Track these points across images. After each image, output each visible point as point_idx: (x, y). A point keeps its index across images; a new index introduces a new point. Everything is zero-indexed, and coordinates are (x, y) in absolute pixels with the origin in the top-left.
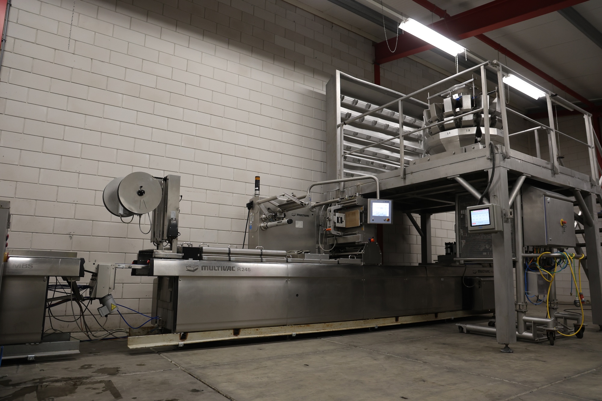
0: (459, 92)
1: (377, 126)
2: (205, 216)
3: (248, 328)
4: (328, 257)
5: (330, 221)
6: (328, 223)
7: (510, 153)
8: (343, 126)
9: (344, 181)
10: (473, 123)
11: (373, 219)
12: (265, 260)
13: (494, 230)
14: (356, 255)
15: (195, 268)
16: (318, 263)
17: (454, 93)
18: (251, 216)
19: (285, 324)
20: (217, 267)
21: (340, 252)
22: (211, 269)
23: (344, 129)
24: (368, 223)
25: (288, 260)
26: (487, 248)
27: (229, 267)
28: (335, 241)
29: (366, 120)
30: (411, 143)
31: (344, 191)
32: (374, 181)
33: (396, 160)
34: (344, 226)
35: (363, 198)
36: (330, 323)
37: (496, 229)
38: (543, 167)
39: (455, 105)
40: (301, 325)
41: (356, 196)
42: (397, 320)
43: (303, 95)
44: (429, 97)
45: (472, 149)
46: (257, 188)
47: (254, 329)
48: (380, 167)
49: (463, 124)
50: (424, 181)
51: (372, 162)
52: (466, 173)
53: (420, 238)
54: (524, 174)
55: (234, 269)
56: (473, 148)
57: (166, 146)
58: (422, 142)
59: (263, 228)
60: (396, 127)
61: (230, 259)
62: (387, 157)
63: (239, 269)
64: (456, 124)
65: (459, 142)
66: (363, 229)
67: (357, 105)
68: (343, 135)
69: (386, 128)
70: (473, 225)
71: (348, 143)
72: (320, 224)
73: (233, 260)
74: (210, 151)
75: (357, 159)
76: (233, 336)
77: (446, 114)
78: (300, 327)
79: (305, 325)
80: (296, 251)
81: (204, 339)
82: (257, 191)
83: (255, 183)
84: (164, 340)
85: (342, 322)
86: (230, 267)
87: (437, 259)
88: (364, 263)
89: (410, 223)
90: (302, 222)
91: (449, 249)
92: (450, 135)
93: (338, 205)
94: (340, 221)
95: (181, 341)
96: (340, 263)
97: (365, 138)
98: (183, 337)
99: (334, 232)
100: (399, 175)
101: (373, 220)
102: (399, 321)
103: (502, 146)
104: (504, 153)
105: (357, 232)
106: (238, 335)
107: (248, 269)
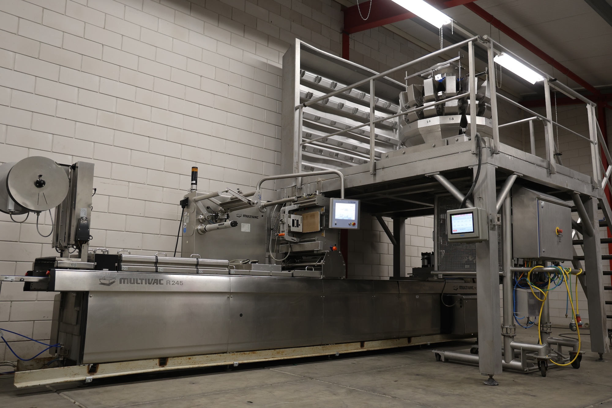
0: (443, 72)
1: (343, 109)
2: (126, 215)
3: (178, 357)
4: (281, 269)
5: (283, 224)
6: (281, 226)
7: (499, 147)
8: (302, 108)
9: (302, 176)
10: (457, 110)
11: (336, 222)
12: (201, 271)
13: (478, 239)
14: (314, 266)
15: (111, 281)
16: (268, 275)
17: (436, 73)
18: (185, 216)
19: (225, 351)
20: (140, 279)
21: (295, 262)
22: (132, 282)
23: (304, 113)
24: (330, 227)
25: (231, 272)
26: (470, 259)
27: (155, 280)
28: (290, 249)
29: (331, 102)
30: (384, 131)
31: (302, 188)
32: (339, 176)
33: (366, 152)
34: (301, 231)
35: (325, 197)
36: (281, 350)
37: (481, 238)
38: (537, 165)
39: (437, 88)
40: (245, 352)
41: (315, 194)
42: (362, 346)
43: (255, 67)
44: (406, 77)
45: (456, 142)
46: (194, 182)
47: (186, 357)
48: (347, 160)
49: (446, 111)
50: (398, 178)
51: (336, 153)
52: (448, 170)
53: (391, 246)
54: (515, 173)
55: (162, 282)
56: (457, 140)
57: (75, 124)
58: (397, 131)
59: (200, 232)
60: (367, 112)
61: (157, 269)
62: (355, 148)
63: (168, 282)
64: (438, 111)
65: (440, 132)
66: (324, 235)
67: (321, 83)
68: (302, 119)
69: (354, 112)
70: (453, 232)
71: (307, 130)
72: (272, 228)
73: (161, 271)
74: (134, 134)
75: (318, 149)
76: (159, 367)
77: (426, 99)
78: (243, 355)
79: (251, 352)
80: (241, 261)
81: (120, 371)
82: (194, 186)
83: (191, 175)
84: (66, 375)
85: (295, 348)
86: (157, 280)
87: (412, 273)
88: (324, 276)
89: (381, 228)
90: (250, 224)
91: (426, 261)
92: (430, 124)
93: (294, 204)
94: (295, 225)
95: (89, 375)
96: (294, 275)
97: (329, 123)
98: (93, 370)
99: (288, 238)
100: (368, 171)
101: (336, 224)
102: (364, 348)
103: (490, 140)
104: (492, 147)
105: (316, 238)
106: (165, 366)
107: (180, 283)
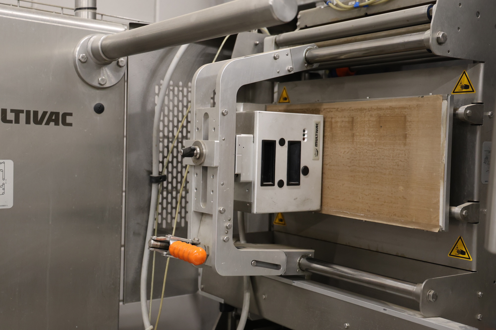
34: (314, 206)
72: (155, 174)
93: (278, 45)
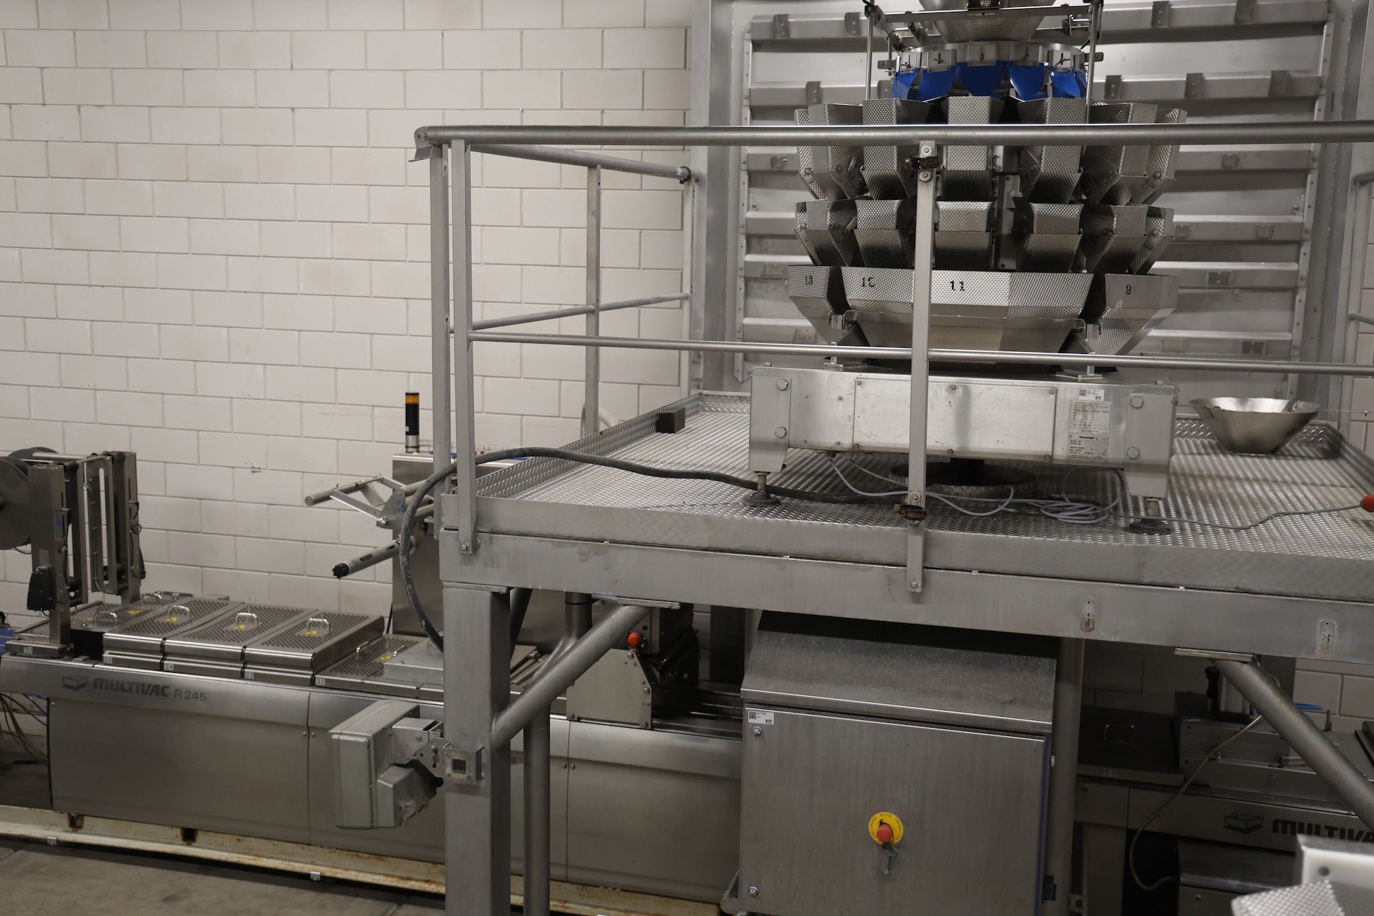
3: (216, 832)
12: (250, 675)
15: (81, 683)
20: (127, 683)
22: (114, 687)
25: (317, 681)
27: (155, 686)
47: (231, 836)
55: (167, 691)
61: (162, 665)
63: (178, 692)
73: (170, 669)
76: (181, 842)
82: (412, 438)
86: (158, 687)
95: (71, 829)
98: (75, 827)
106: (193, 844)
107: (201, 696)
